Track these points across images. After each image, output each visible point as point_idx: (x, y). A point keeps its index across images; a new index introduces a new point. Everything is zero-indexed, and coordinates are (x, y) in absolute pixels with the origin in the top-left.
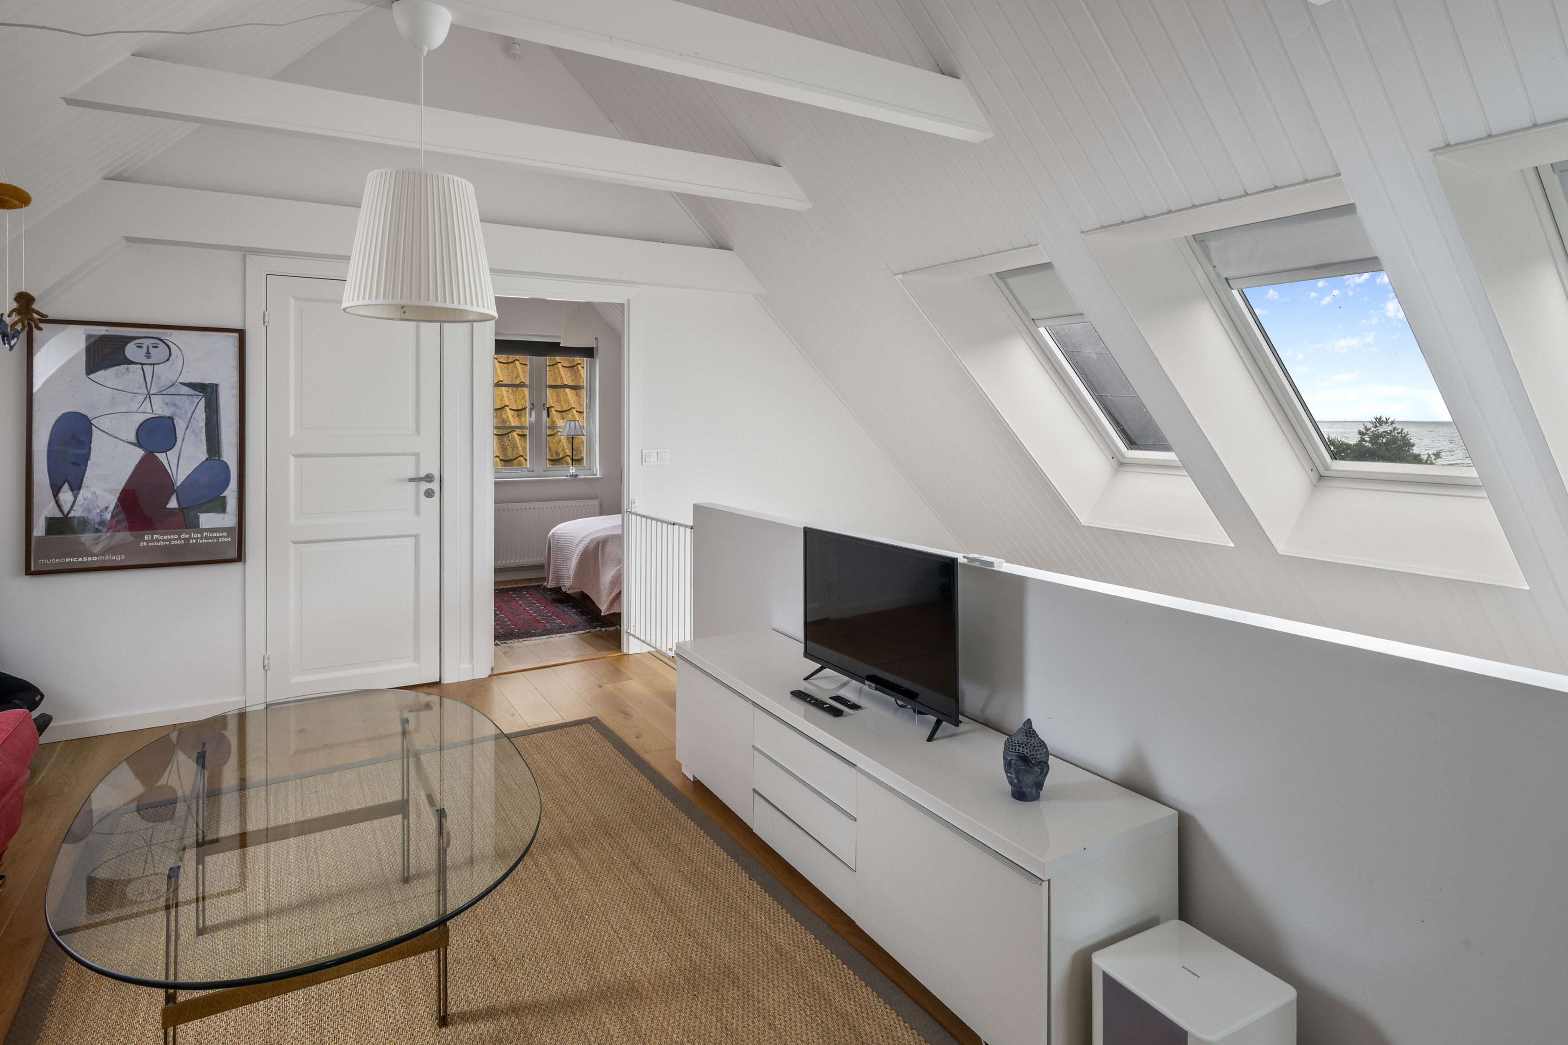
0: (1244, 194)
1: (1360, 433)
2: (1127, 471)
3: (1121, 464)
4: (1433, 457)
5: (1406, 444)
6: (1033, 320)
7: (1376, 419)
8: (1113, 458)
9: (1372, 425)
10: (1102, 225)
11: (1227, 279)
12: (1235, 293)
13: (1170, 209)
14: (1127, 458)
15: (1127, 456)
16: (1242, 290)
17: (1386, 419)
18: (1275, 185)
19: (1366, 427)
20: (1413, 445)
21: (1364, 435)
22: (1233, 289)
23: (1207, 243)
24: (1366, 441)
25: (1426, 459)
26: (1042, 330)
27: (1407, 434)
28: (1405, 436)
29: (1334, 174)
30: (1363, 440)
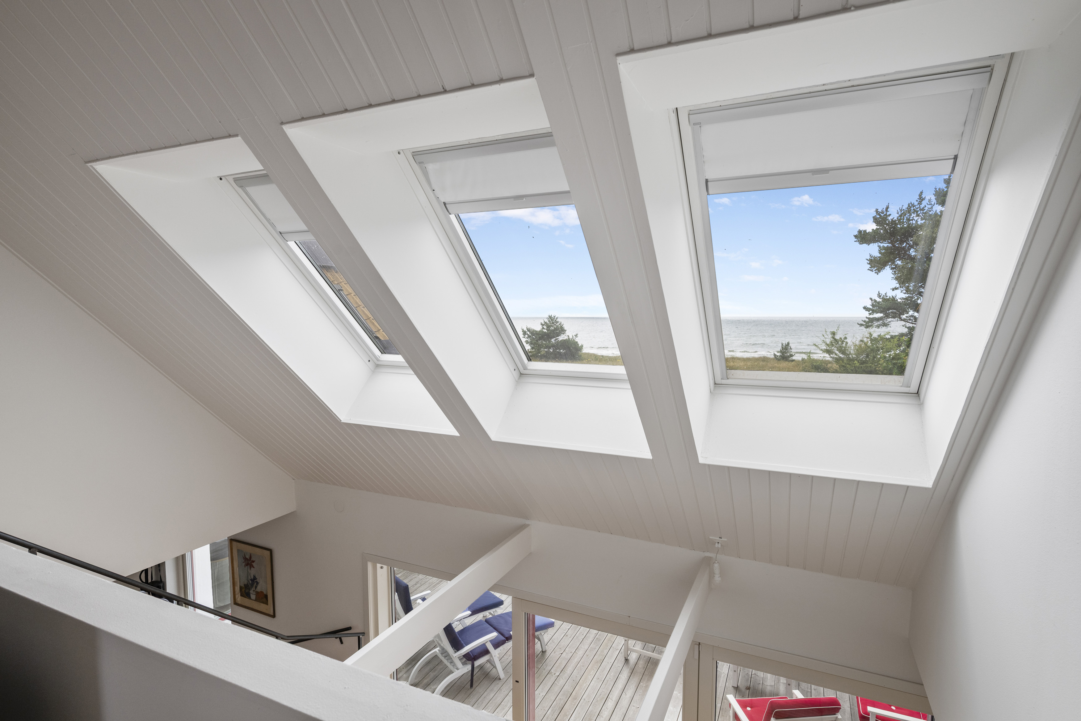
0: (443, 90)
1: (542, 324)
2: (382, 372)
3: (378, 366)
4: (574, 337)
5: (563, 330)
6: (281, 233)
7: (549, 316)
8: (369, 361)
9: (547, 320)
10: (302, 116)
11: (445, 204)
12: (453, 217)
13: (370, 103)
14: (381, 361)
15: (381, 360)
16: (458, 215)
17: (554, 316)
18: (472, 83)
19: (544, 321)
20: (566, 331)
21: (544, 326)
22: (450, 214)
23: (426, 165)
24: (545, 329)
25: (571, 338)
26: (292, 244)
27: (563, 325)
28: (562, 326)
29: (528, 75)
30: (543, 328)
